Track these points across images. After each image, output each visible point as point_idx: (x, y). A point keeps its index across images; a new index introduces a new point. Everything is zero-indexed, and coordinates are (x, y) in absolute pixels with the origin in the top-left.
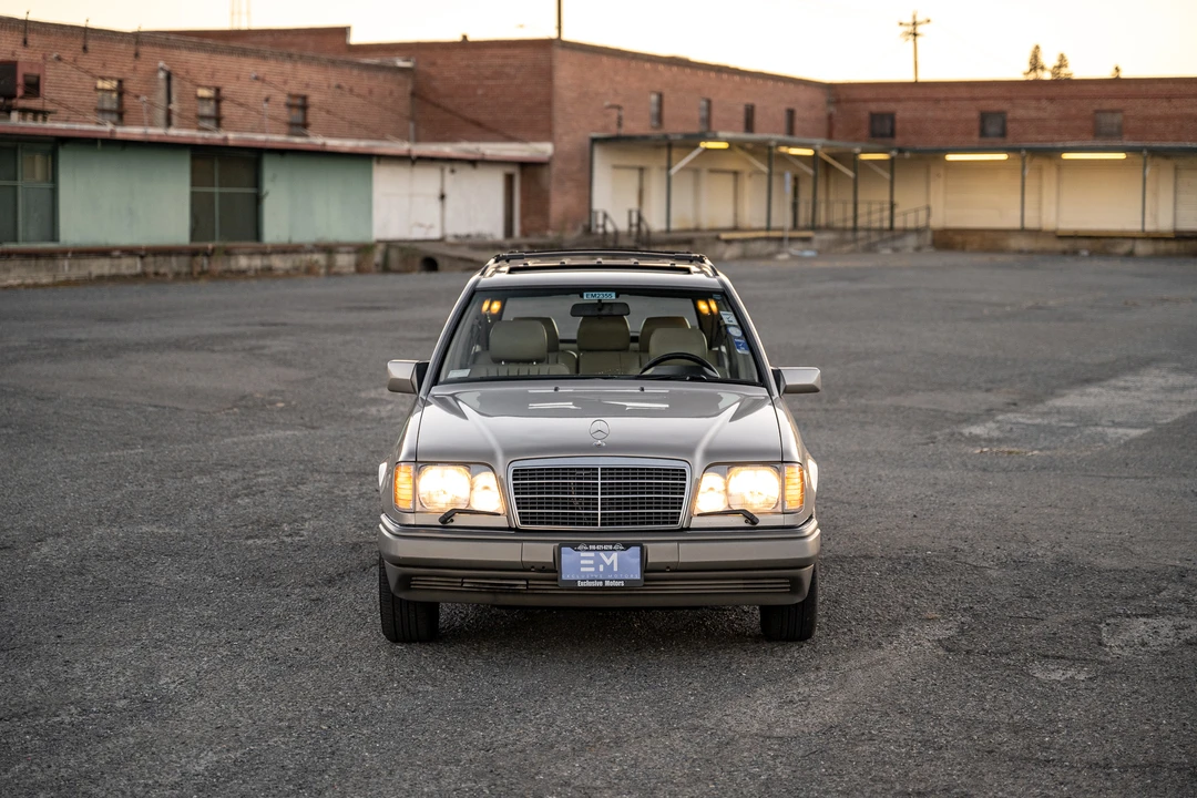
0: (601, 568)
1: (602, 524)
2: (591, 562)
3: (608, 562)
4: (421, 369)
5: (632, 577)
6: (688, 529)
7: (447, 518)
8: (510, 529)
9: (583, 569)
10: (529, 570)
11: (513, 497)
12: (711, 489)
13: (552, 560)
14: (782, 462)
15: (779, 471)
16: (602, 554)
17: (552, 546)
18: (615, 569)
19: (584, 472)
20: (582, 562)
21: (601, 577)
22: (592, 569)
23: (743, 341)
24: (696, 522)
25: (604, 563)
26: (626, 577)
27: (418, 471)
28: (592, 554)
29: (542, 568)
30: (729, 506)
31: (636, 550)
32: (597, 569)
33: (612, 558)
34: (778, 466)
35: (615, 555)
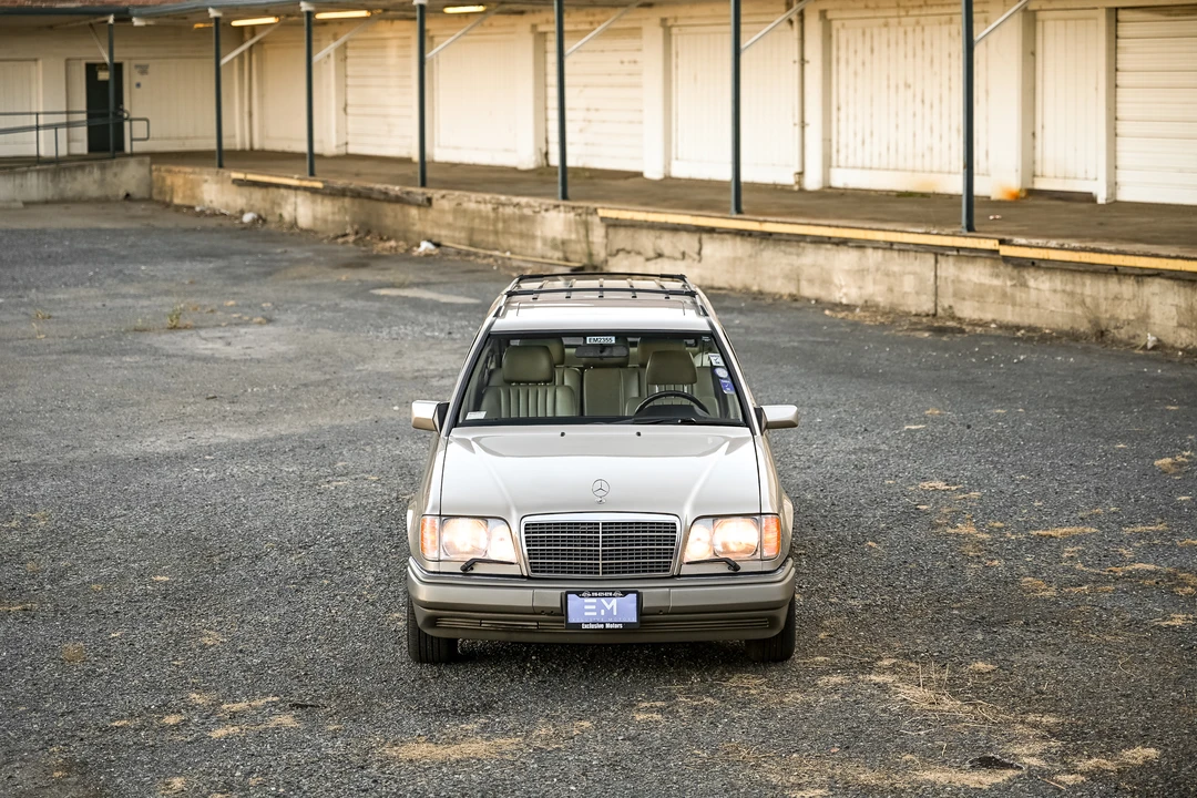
0: (603, 612)
1: (603, 573)
2: (594, 607)
3: (609, 607)
4: (442, 410)
5: (629, 621)
6: (679, 576)
7: (468, 567)
8: (523, 577)
9: (586, 614)
10: (540, 614)
11: (525, 549)
12: (699, 539)
13: (559, 605)
14: (761, 514)
15: (758, 523)
16: (603, 600)
17: (560, 591)
18: (615, 613)
19: (587, 526)
20: (586, 607)
21: (602, 621)
22: (595, 614)
23: (729, 382)
24: (686, 570)
25: (604, 607)
26: (625, 621)
27: (442, 524)
28: (594, 600)
29: (551, 612)
30: (715, 554)
31: (633, 597)
32: (599, 613)
33: (613, 604)
34: (757, 517)
35: (614, 601)
